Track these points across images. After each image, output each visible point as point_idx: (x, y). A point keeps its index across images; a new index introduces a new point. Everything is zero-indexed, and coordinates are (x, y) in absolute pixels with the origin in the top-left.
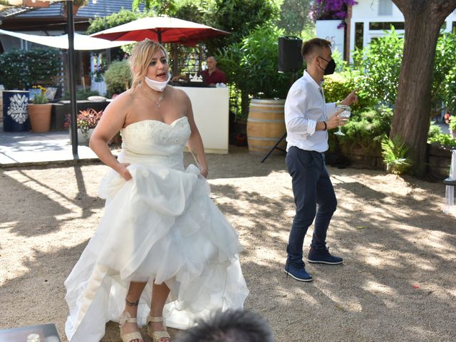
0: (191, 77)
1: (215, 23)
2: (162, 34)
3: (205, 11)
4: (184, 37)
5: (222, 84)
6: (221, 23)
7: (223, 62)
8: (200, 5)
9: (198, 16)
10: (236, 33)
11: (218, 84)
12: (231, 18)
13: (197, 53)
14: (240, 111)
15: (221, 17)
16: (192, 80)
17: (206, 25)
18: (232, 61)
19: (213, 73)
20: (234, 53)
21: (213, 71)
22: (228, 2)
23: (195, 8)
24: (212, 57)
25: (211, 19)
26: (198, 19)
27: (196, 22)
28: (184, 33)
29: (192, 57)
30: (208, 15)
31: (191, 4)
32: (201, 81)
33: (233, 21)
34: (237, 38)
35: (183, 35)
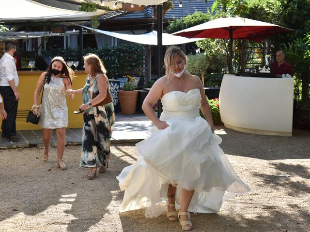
0: (260, 68)
1: (280, 22)
2: (233, 32)
3: (271, 11)
4: (251, 34)
5: (288, 74)
6: (285, 22)
7: (288, 55)
8: (267, 6)
9: (264, 16)
10: (299, 30)
11: (284, 75)
12: (294, 17)
13: (261, 47)
14: (300, 98)
15: (285, 16)
16: (260, 72)
17: (272, 23)
18: (296, 54)
19: (282, 65)
20: (298, 47)
21: (282, 63)
22: (292, 3)
23: (262, 9)
24: (281, 51)
25: (276, 18)
26: (264, 18)
27: (262, 21)
28: (253, 31)
29: (256, 51)
30: (273, 15)
31: (258, 5)
32: (269, 72)
33: (296, 19)
34: (300, 34)
35: (251, 32)
